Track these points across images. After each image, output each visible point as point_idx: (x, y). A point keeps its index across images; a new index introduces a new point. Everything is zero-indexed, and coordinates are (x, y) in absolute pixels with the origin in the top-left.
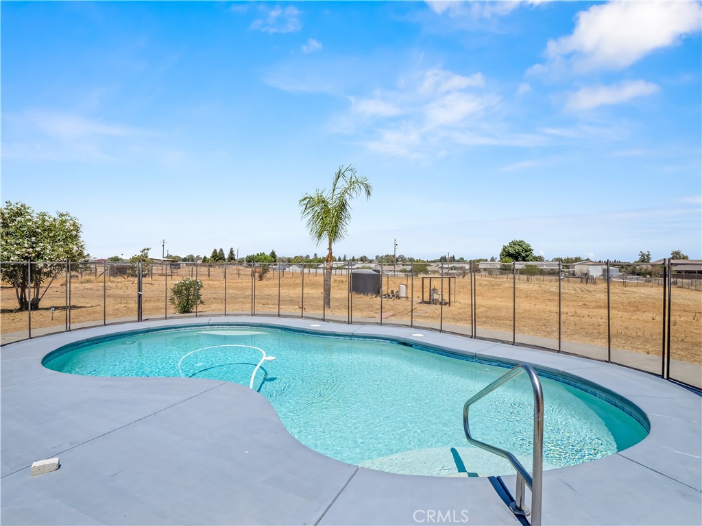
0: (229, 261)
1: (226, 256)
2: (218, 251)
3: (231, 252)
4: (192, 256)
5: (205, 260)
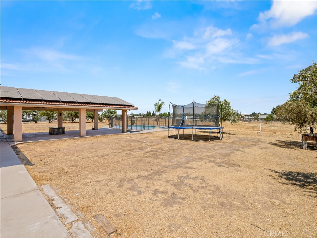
0: (153, 116)
1: (152, 114)
2: (149, 112)
3: (153, 112)
4: (140, 114)
5: (144, 115)
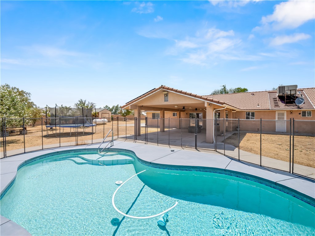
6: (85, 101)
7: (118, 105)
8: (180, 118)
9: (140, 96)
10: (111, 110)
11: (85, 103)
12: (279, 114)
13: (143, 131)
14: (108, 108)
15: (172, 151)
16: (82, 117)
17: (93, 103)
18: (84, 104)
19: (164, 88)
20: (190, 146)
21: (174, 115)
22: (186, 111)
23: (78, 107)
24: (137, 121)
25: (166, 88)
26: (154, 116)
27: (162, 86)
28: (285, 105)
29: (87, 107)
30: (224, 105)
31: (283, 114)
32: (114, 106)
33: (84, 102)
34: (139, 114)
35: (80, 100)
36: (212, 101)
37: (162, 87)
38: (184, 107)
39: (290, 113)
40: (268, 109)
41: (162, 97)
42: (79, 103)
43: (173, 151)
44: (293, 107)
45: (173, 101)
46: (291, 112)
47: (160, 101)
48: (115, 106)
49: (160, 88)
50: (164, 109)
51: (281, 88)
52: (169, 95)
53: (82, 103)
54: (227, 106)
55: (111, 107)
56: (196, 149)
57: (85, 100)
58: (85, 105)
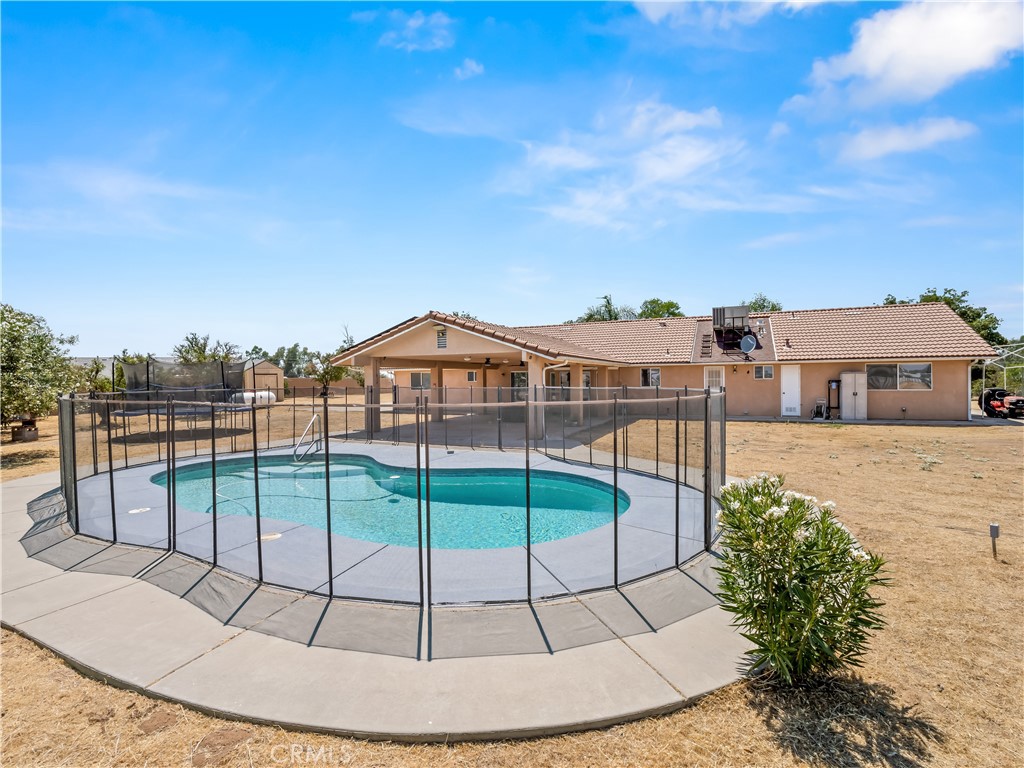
6: (206, 339)
7: (296, 345)
8: (485, 385)
9: (380, 335)
10: (275, 361)
11: (205, 345)
12: (711, 374)
13: (386, 421)
14: (261, 354)
15: (449, 453)
16: (219, 387)
17: (230, 344)
18: (202, 349)
19: (435, 317)
20: (489, 445)
21: (470, 378)
22: (502, 367)
23: (185, 359)
24: (373, 395)
25: (440, 319)
26: (416, 381)
27: (431, 312)
28: (722, 351)
29: (213, 356)
30: (559, 359)
31: (718, 374)
32: (283, 348)
33: (202, 342)
34: (377, 377)
35: (190, 336)
36: (535, 349)
37: (431, 315)
38: (488, 360)
39: (731, 370)
40: (687, 362)
41: (432, 338)
42: (186, 343)
43: (452, 452)
44: (735, 357)
45: (458, 346)
46: (735, 369)
47: (428, 348)
48: (286, 348)
49: (425, 318)
50: (441, 364)
51: (719, 313)
52: (448, 333)
53: (196, 345)
54: (567, 361)
55: (272, 353)
56: (500, 448)
57: (204, 335)
58: (208, 352)
